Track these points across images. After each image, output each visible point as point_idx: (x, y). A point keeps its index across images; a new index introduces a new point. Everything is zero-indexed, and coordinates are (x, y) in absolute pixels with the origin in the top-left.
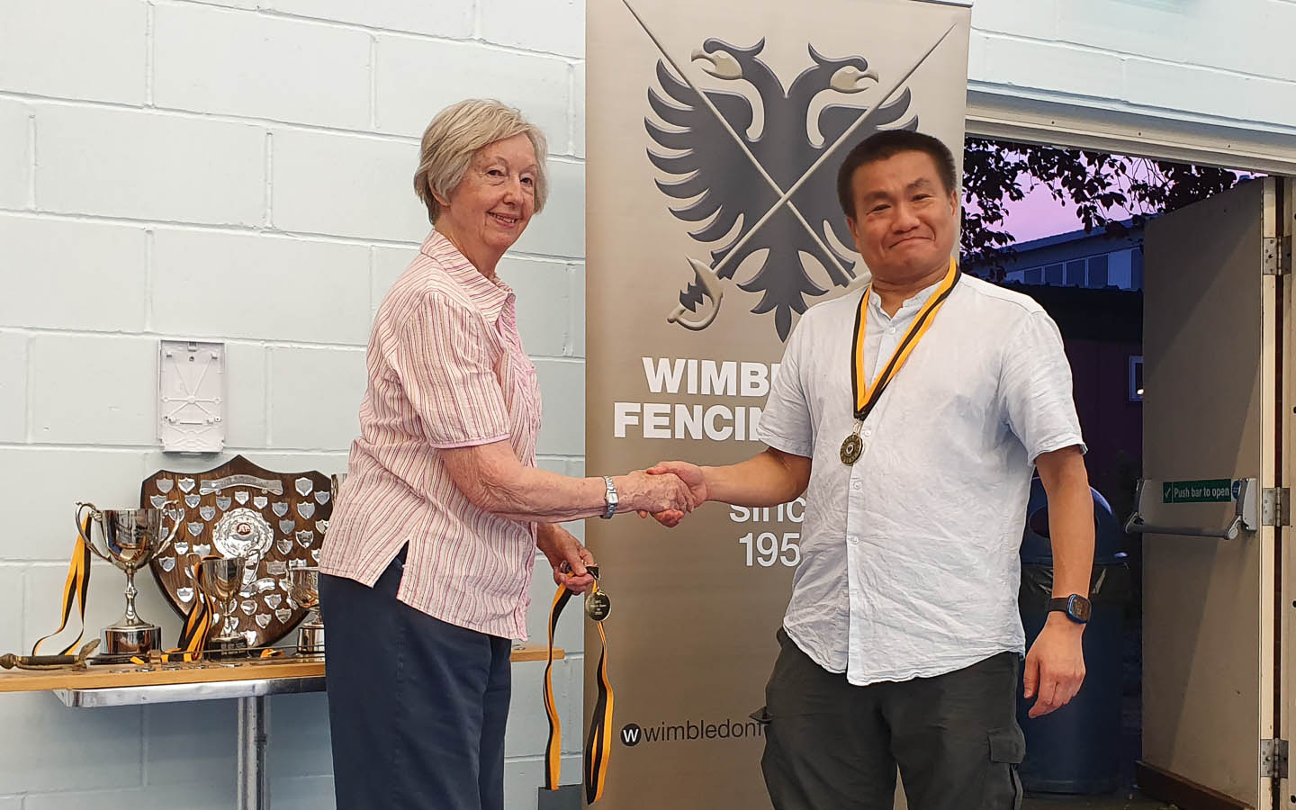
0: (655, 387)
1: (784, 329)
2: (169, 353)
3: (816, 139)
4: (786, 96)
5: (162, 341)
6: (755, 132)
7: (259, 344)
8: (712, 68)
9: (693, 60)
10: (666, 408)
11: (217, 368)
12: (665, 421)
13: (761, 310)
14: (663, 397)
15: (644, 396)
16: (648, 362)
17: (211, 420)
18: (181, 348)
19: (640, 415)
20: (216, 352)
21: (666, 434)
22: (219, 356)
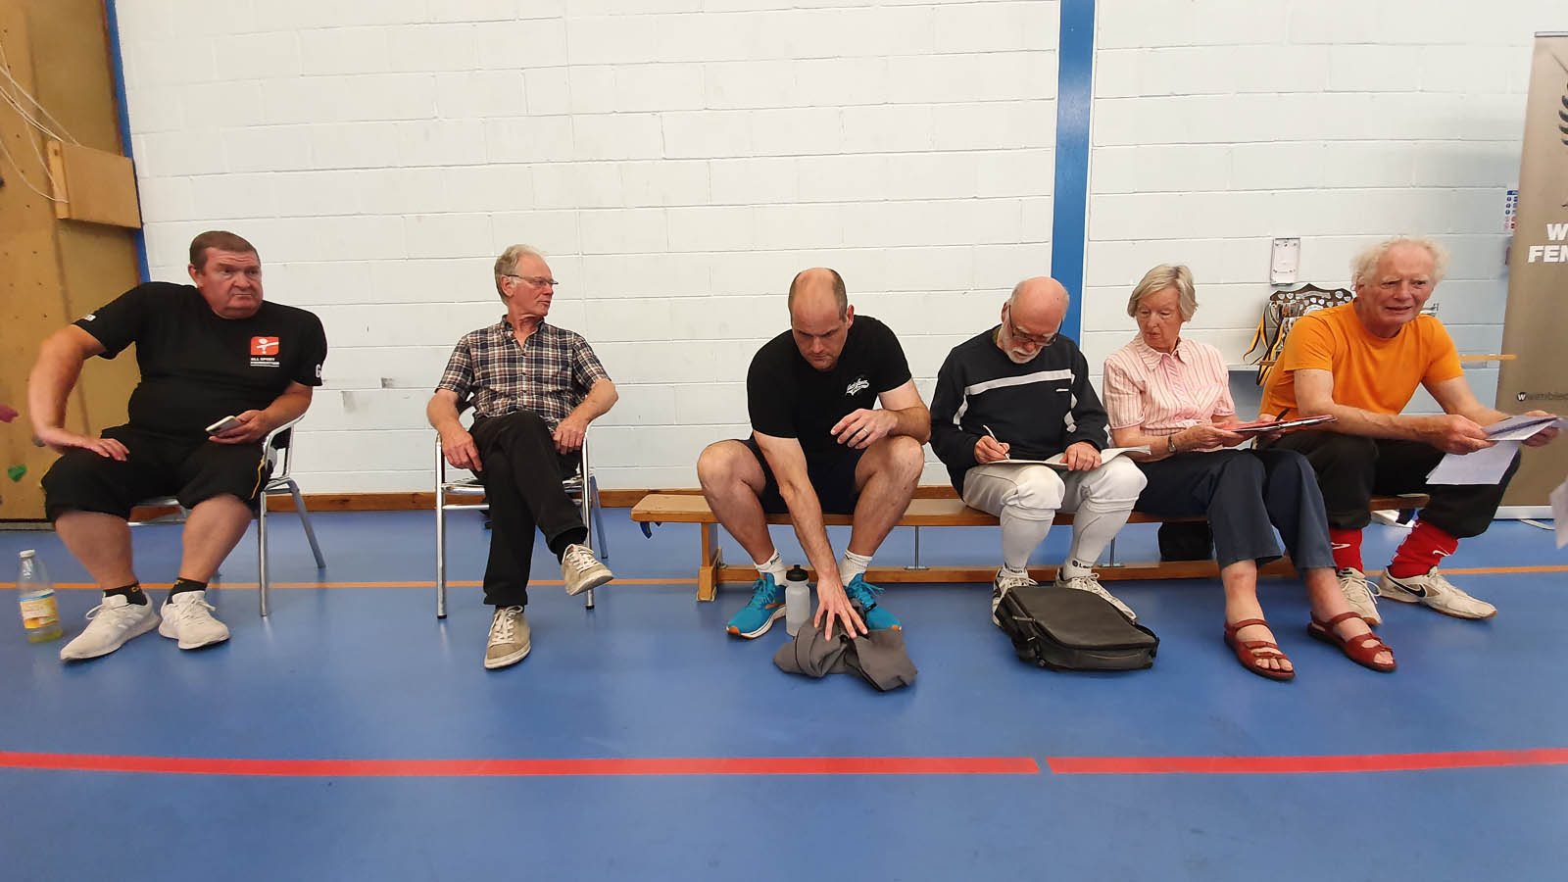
0: (1552, 237)
2: (1278, 243)
5: (1274, 239)
7: (1316, 236)
10: (1557, 248)
11: (1296, 248)
12: (1556, 254)
14: (1556, 242)
15: (1546, 242)
16: (1550, 226)
17: (1293, 269)
18: (1282, 241)
19: (1543, 251)
20: (1296, 241)
21: (1555, 260)
22: (1297, 243)
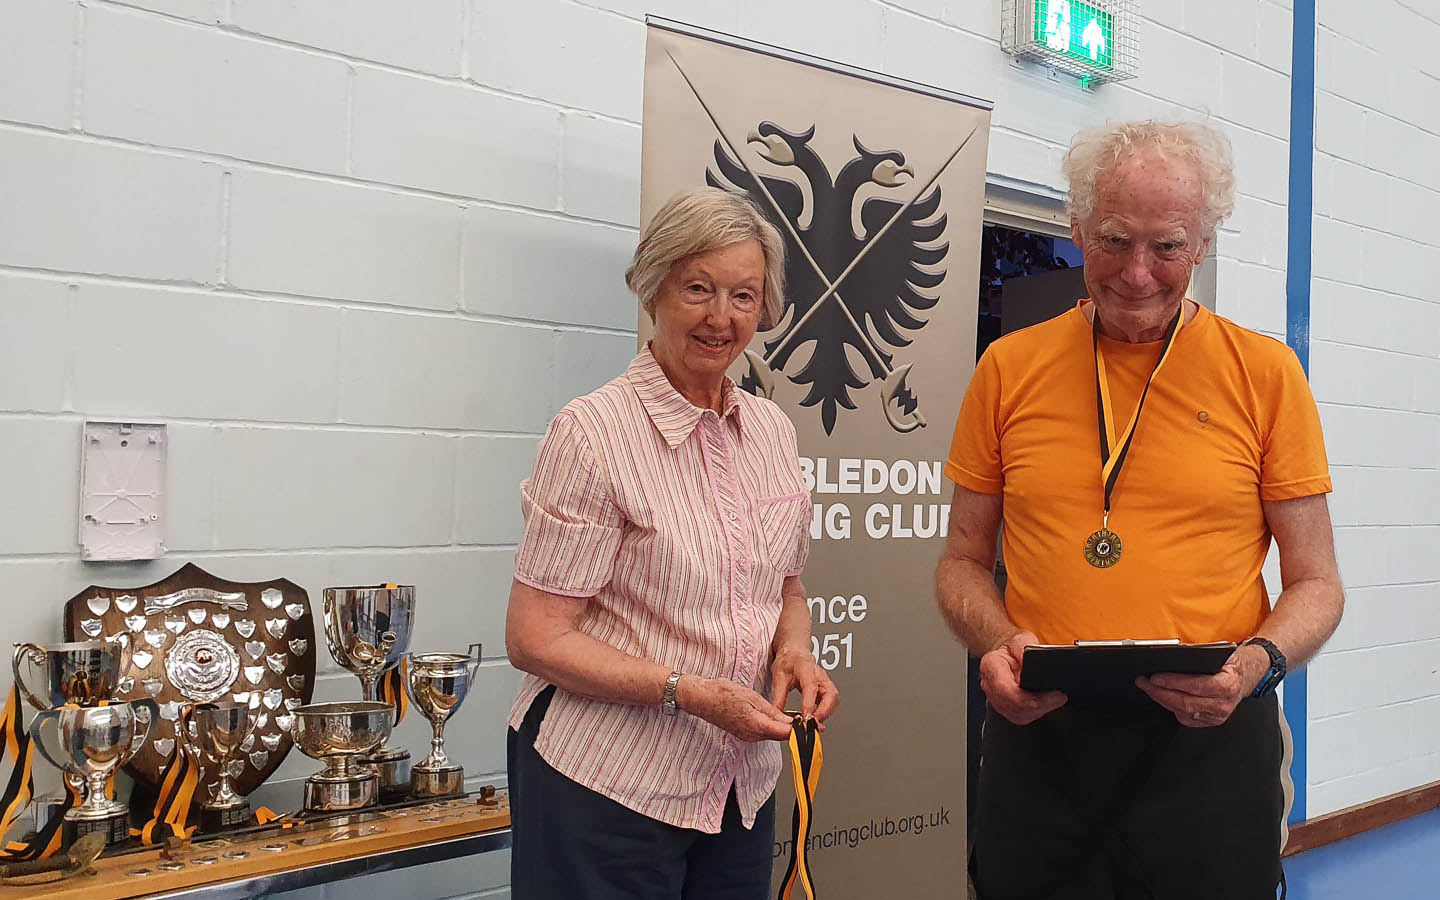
1: (829, 422)
2: (96, 437)
3: (860, 231)
4: (833, 185)
5: (88, 423)
6: (805, 220)
7: (206, 424)
8: (766, 152)
9: (749, 142)
11: (154, 455)
13: (809, 402)
17: (147, 518)
18: (110, 431)
20: (154, 435)
22: (158, 440)
